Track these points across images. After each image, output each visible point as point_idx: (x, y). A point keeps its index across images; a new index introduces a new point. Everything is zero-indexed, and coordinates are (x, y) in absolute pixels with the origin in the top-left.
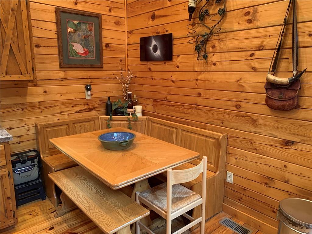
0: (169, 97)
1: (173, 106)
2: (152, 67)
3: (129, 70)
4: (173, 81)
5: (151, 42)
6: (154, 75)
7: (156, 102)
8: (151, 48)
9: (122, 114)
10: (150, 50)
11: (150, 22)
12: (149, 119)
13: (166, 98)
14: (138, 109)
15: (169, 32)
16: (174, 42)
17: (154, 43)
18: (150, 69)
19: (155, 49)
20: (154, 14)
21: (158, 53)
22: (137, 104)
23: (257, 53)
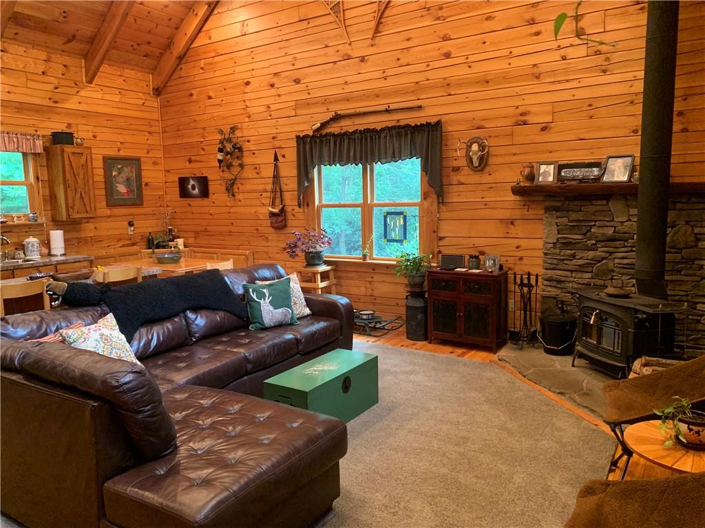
0: (209, 228)
1: (213, 235)
2: (191, 203)
3: (168, 206)
4: (211, 215)
5: (189, 182)
6: (194, 210)
7: (197, 233)
8: (190, 187)
9: (164, 247)
10: (189, 189)
11: (188, 165)
12: (192, 250)
13: (206, 229)
14: (180, 242)
15: (204, 175)
16: (210, 183)
17: (192, 182)
18: (189, 205)
19: (194, 188)
20: (190, 158)
21: (196, 191)
22: (178, 237)
23: (263, 194)
